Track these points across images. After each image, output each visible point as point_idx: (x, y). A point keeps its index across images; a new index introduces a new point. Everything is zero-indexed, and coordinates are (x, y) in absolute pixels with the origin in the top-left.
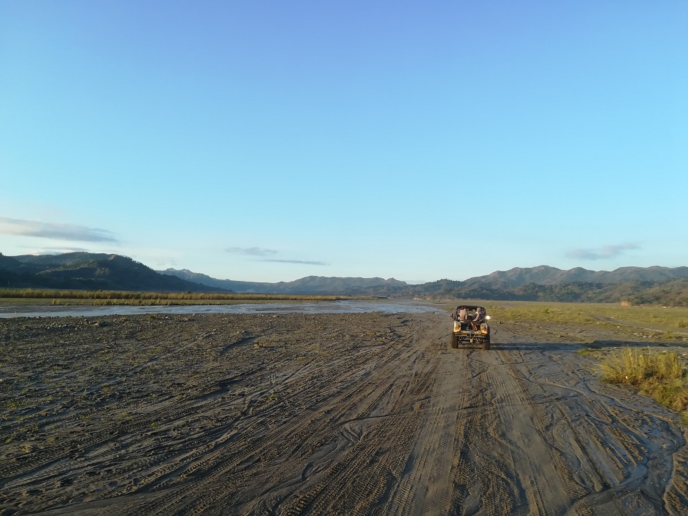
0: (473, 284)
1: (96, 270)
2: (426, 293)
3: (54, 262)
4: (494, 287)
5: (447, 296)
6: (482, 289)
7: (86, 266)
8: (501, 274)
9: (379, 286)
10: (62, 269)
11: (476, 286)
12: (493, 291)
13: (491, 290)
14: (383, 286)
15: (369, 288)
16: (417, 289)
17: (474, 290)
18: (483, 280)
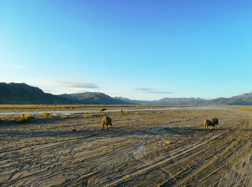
0: (234, 99)
1: (94, 98)
2: (214, 103)
3: (82, 96)
4: (243, 100)
5: (223, 104)
6: (238, 101)
7: (91, 97)
8: (247, 94)
9: (193, 101)
10: (84, 98)
11: (235, 100)
12: (243, 102)
13: (242, 101)
14: (195, 101)
15: (190, 101)
16: (210, 102)
17: (235, 102)
18: (238, 97)
